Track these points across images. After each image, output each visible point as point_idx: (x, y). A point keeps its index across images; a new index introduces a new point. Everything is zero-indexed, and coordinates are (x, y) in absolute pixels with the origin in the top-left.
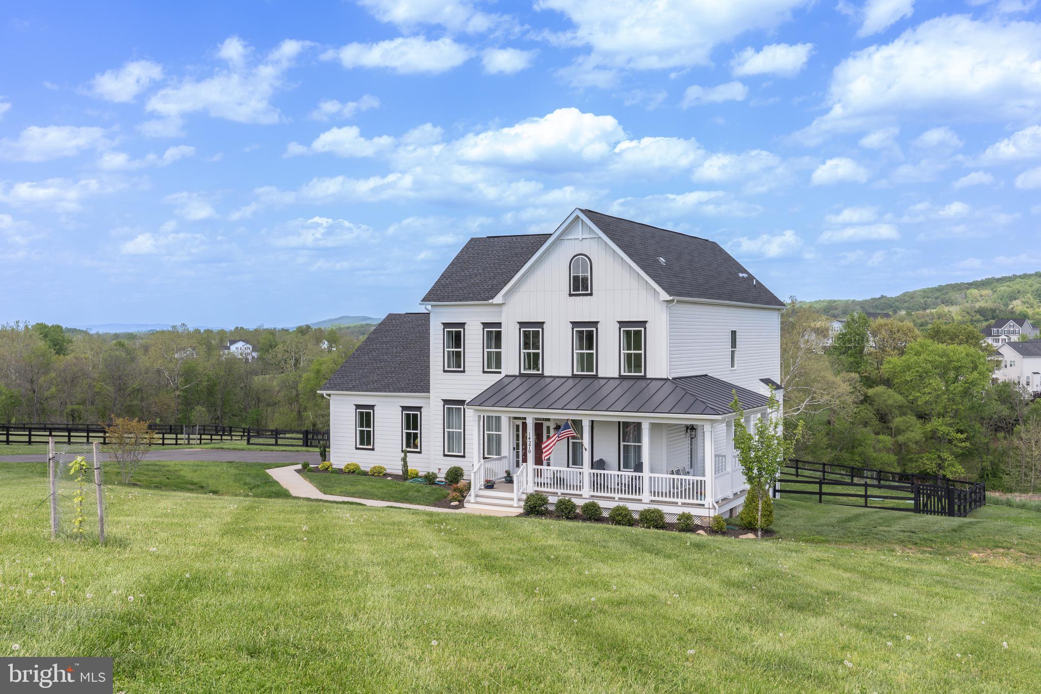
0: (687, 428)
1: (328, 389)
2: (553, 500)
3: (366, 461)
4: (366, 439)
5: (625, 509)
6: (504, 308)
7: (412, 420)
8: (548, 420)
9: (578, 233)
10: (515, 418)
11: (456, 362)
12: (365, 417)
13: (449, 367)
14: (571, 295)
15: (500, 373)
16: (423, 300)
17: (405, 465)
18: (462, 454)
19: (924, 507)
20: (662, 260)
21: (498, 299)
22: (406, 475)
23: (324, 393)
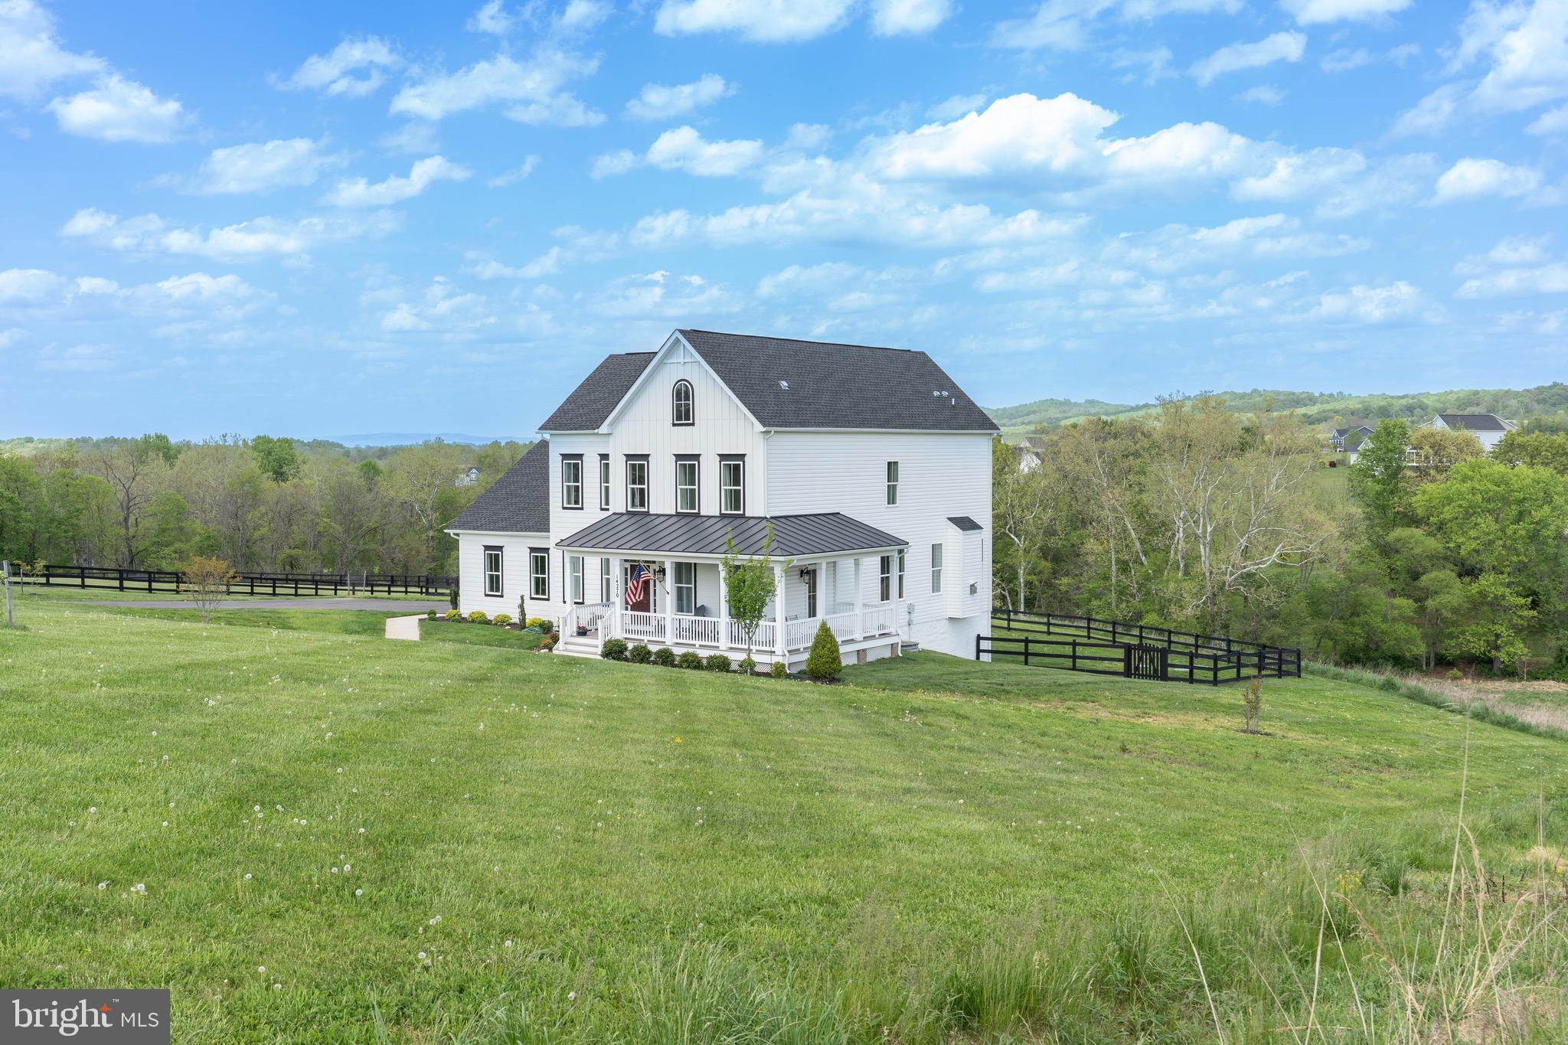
0: (802, 572)
1: (456, 528)
2: (630, 646)
3: (493, 608)
4: (495, 585)
5: (694, 655)
6: (611, 438)
7: (540, 562)
8: (654, 562)
9: (679, 357)
10: (626, 561)
11: (575, 498)
12: (494, 559)
13: (569, 503)
14: (674, 425)
15: (608, 510)
16: (540, 429)
17: (523, 613)
18: (581, 601)
19: (1135, 671)
20: (784, 384)
21: (604, 429)
22: (522, 625)
23: (451, 532)
